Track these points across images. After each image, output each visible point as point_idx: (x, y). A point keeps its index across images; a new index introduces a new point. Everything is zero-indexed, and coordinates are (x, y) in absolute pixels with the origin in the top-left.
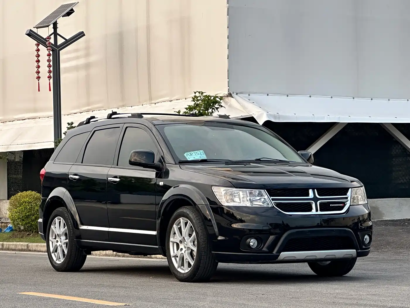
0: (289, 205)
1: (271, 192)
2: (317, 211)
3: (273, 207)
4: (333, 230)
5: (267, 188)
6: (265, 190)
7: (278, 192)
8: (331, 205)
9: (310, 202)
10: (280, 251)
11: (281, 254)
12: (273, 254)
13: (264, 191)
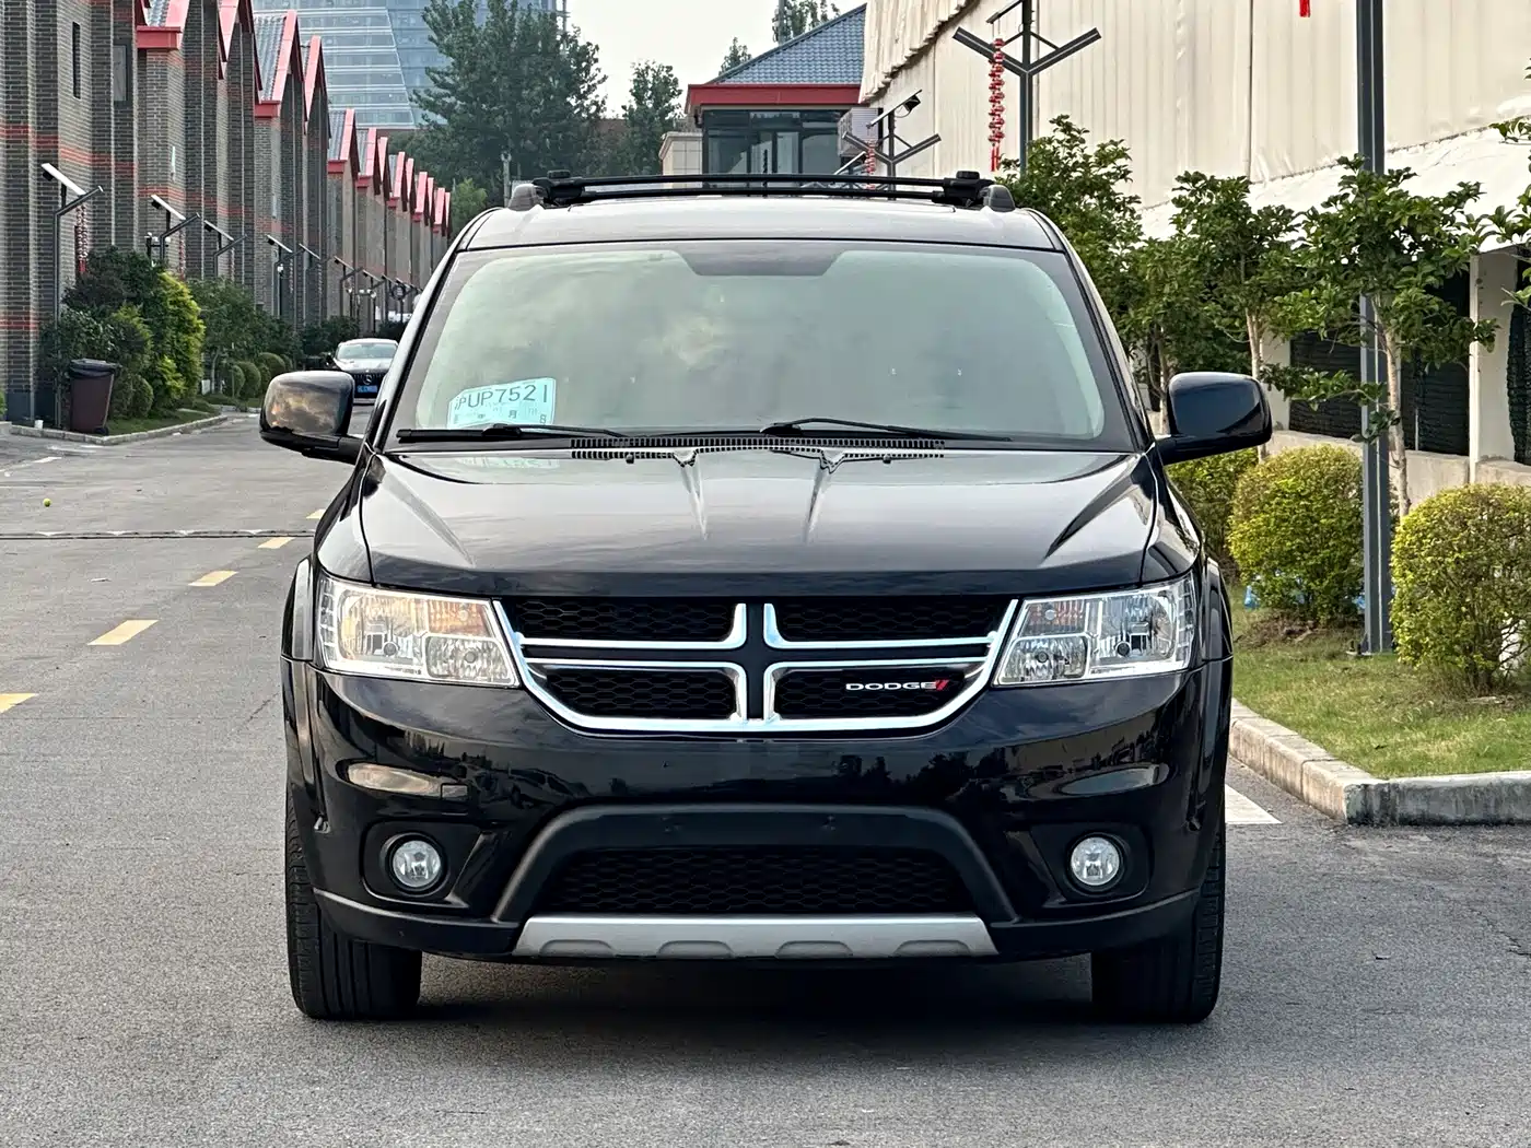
0: (606, 680)
1: (530, 612)
2: (755, 711)
3: (523, 687)
4: (823, 818)
5: (505, 593)
6: (497, 604)
7: (565, 613)
8: (848, 687)
9: (722, 669)
10: (521, 913)
11: (526, 926)
12: (492, 922)
13: (492, 605)
